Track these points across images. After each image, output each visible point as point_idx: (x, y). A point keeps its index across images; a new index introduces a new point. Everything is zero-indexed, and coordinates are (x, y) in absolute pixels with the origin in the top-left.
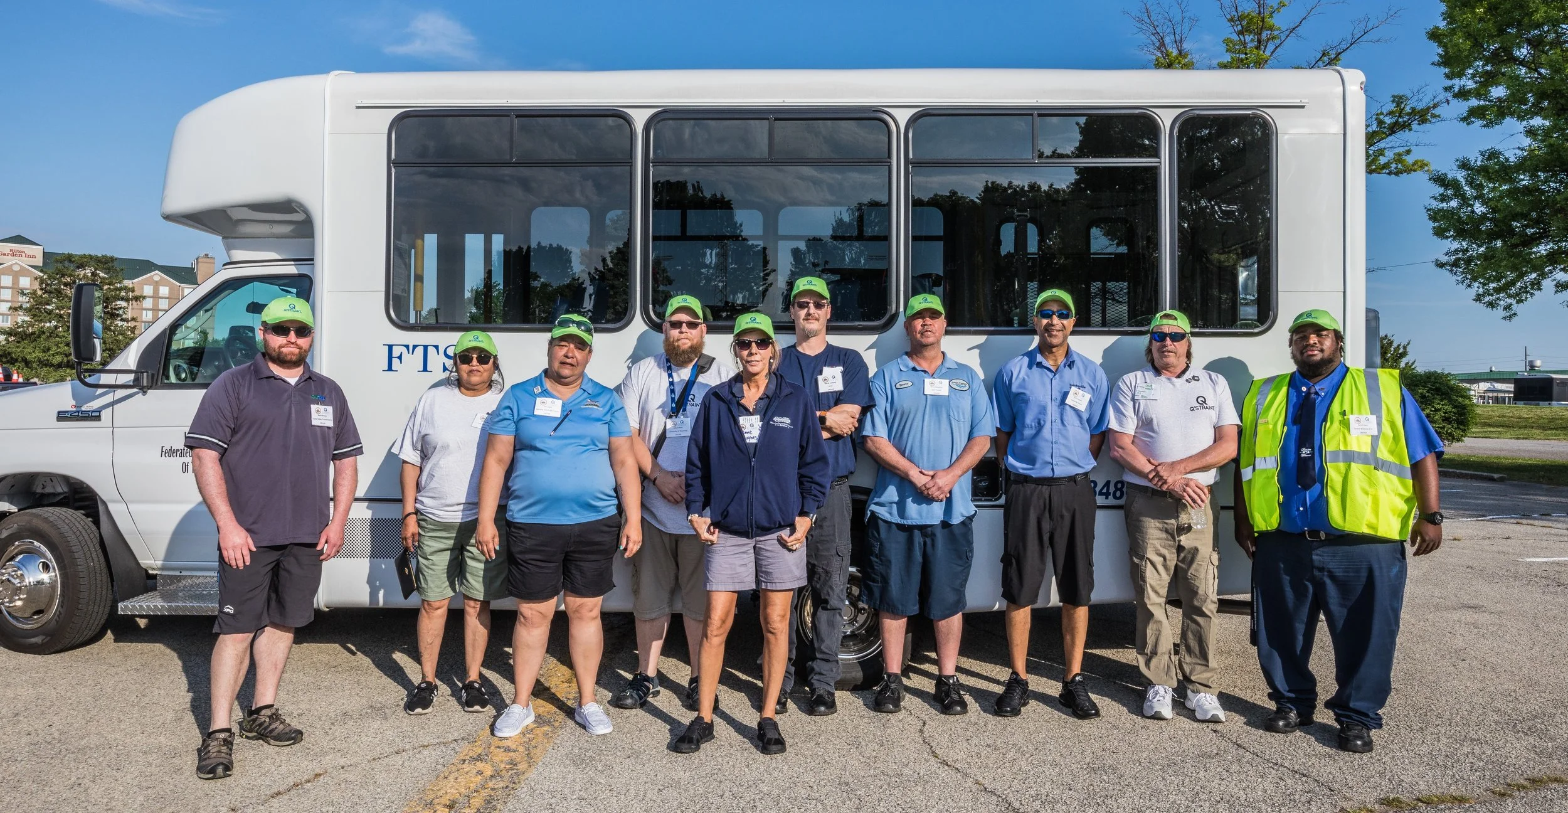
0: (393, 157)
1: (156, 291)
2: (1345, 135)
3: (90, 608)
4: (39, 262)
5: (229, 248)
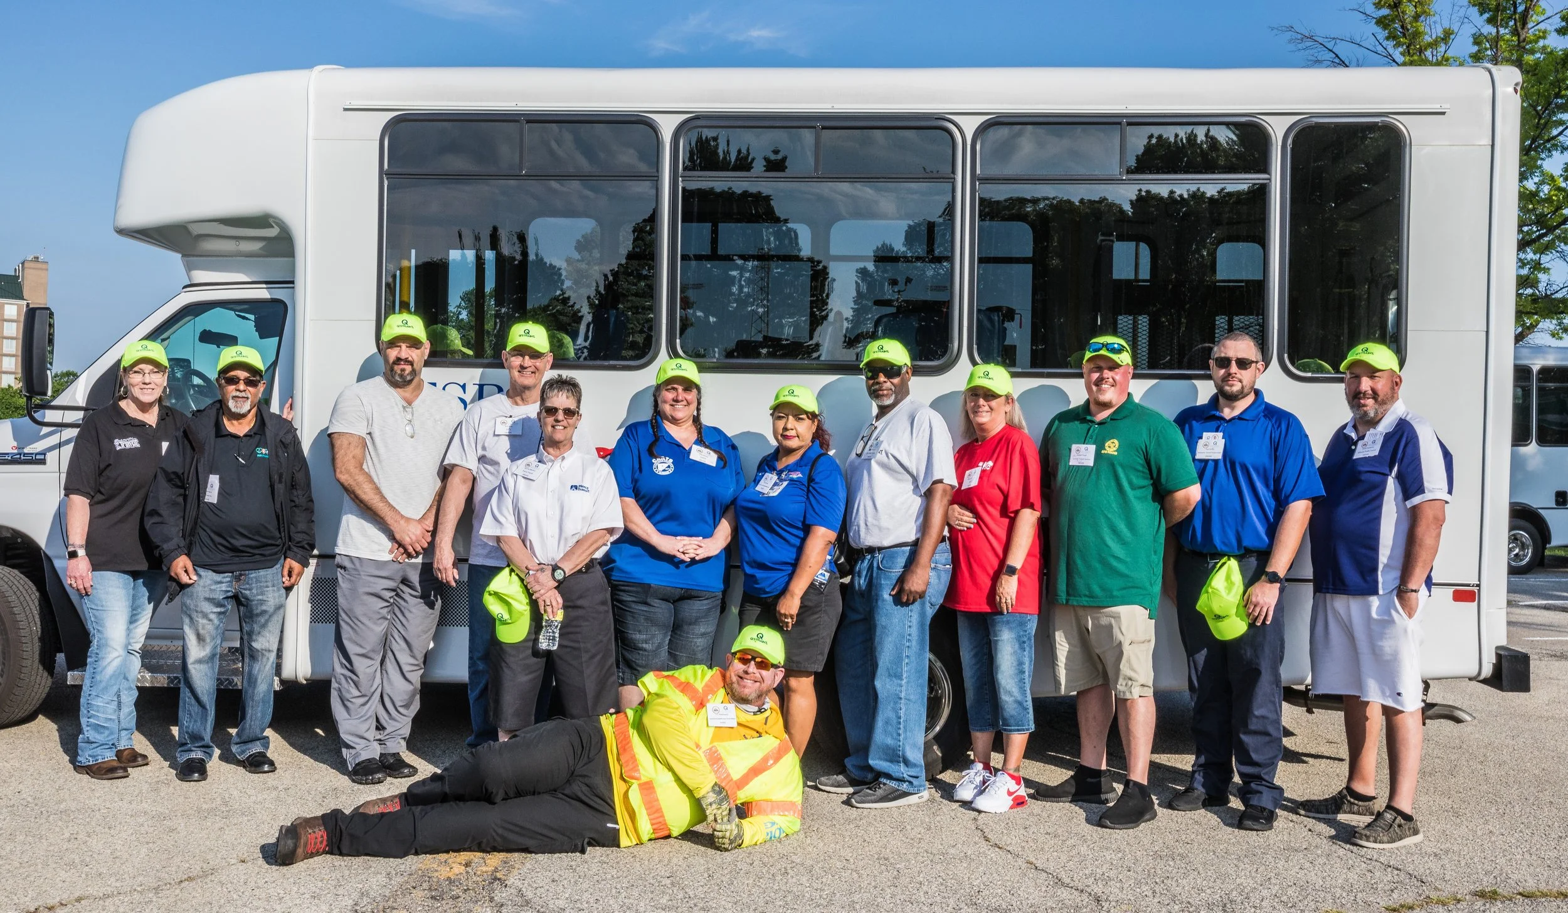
0: (386, 166)
2: (1493, 146)
3: (33, 678)
5: (189, 268)
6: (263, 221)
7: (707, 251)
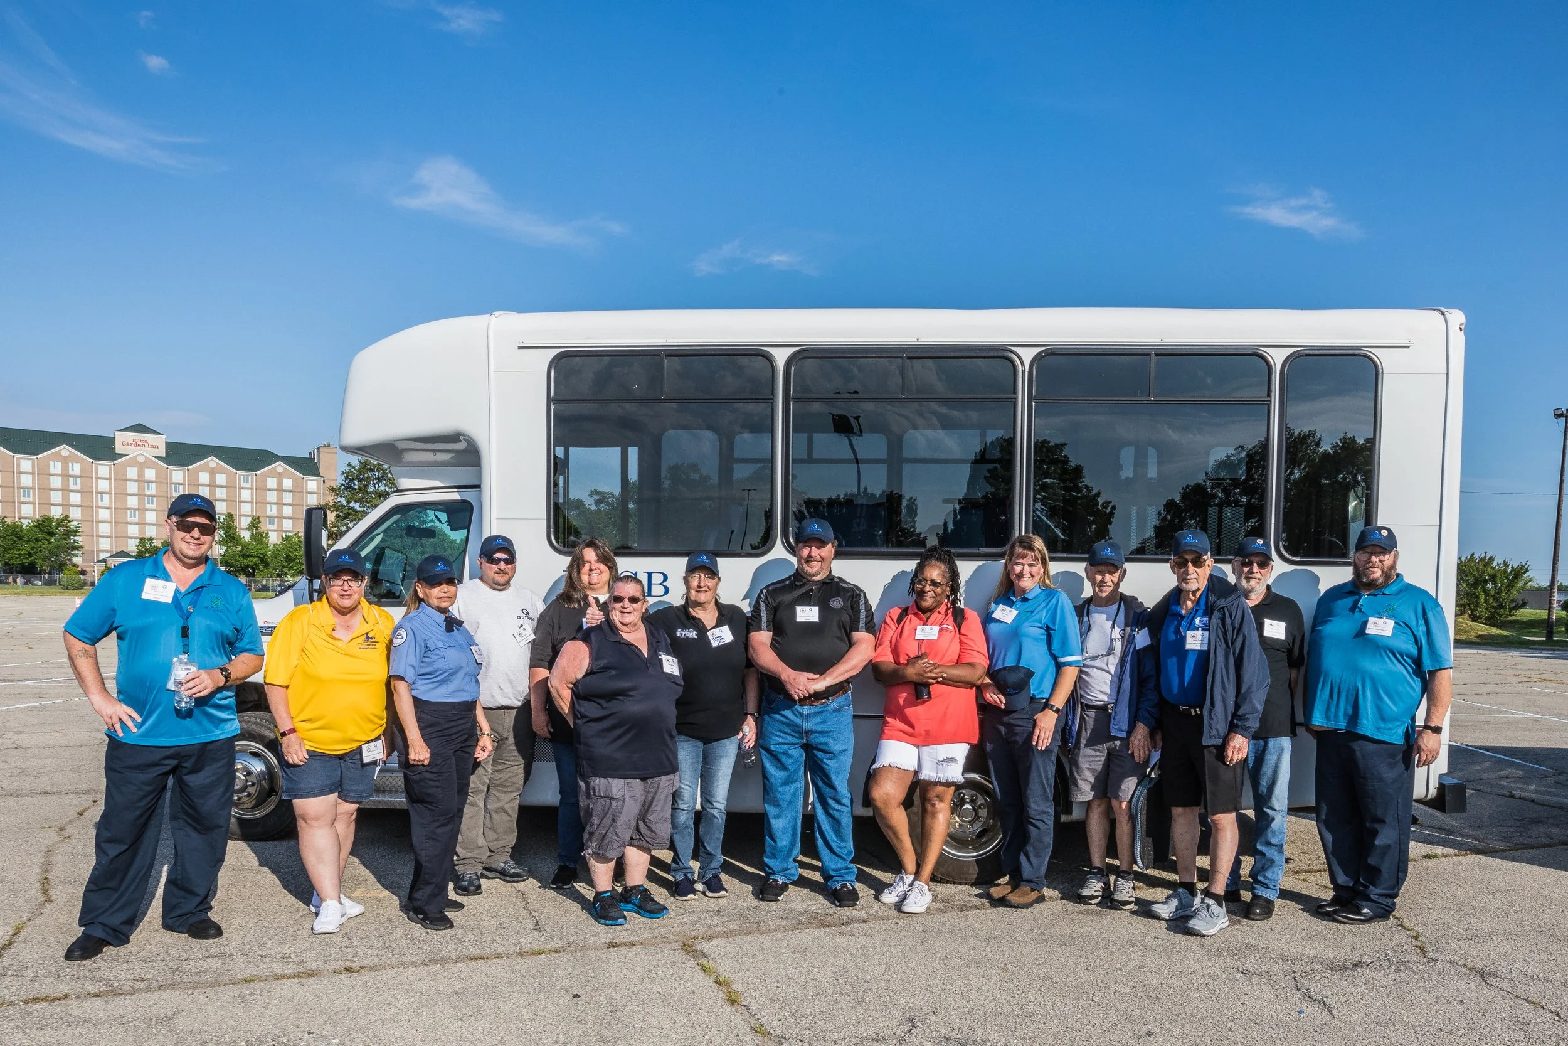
0: (552, 393)
1: (280, 483)
2: (1447, 374)
4: (162, 452)
6: (455, 437)
7: (805, 456)
